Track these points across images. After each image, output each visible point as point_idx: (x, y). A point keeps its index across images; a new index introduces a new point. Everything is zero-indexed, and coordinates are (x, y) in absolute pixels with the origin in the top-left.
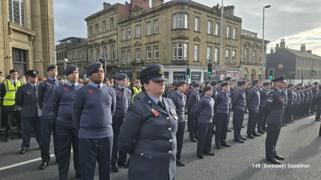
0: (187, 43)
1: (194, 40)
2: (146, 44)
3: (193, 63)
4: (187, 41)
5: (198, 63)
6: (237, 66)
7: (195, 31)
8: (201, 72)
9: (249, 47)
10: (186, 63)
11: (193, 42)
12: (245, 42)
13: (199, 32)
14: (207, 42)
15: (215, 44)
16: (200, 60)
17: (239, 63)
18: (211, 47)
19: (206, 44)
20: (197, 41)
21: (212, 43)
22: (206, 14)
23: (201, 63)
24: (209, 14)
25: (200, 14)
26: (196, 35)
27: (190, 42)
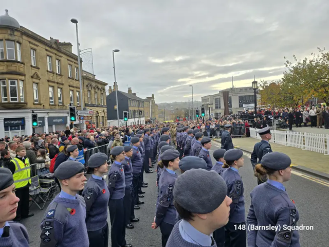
0: (23, 81)
1: (32, 77)
3: (33, 106)
4: (23, 78)
5: (39, 106)
7: (31, 66)
8: (44, 118)
9: (91, 88)
10: (23, 106)
11: (31, 80)
13: (37, 68)
14: (48, 81)
15: (57, 83)
16: (42, 102)
17: (84, 105)
18: (53, 87)
19: (47, 83)
20: (35, 78)
21: (54, 82)
22: (44, 47)
23: (44, 106)
24: (47, 48)
25: (37, 46)
26: (34, 71)
27: (26, 80)
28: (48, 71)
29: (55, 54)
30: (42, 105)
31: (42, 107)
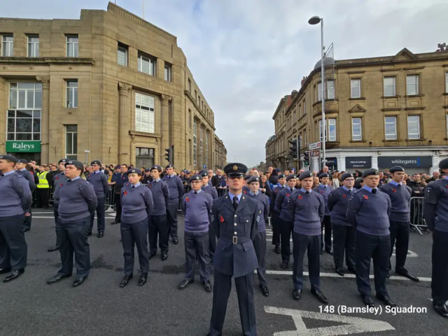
0: (335, 118)
1: (350, 112)
2: (299, 129)
3: (350, 144)
4: (335, 115)
5: (362, 144)
7: (350, 99)
8: (370, 157)
10: (335, 145)
11: (348, 115)
13: (362, 99)
14: (383, 110)
15: (406, 109)
16: (366, 138)
18: (396, 116)
19: (381, 114)
20: (357, 112)
21: (399, 110)
22: (379, 68)
23: (371, 143)
24: (385, 68)
25: (363, 72)
26: (353, 104)
27: (341, 117)
28: (383, 98)
29: (405, 69)
30: (368, 142)
31: (367, 144)
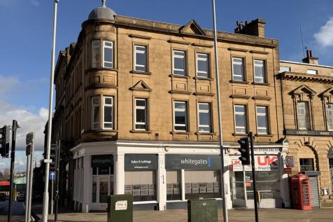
0: (113, 97)
1: (132, 89)
3: (131, 136)
6: (275, 139)
7: (133, 72)
9: (310, 97)
12: (293, 88)
13: (148, 74)
14: (172, 92)
15: (196, 94)
16: (151, 128)
17: (281, 133)
18: (186, 102)
20: (140, 90)
21: (189, 94)
22: (167, 37)
23: (157, 135)
25: (149, 39)
26: (137, 79)
27: (120, 94)
28: (171, 76)
30: (153, 134)
